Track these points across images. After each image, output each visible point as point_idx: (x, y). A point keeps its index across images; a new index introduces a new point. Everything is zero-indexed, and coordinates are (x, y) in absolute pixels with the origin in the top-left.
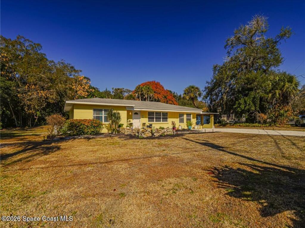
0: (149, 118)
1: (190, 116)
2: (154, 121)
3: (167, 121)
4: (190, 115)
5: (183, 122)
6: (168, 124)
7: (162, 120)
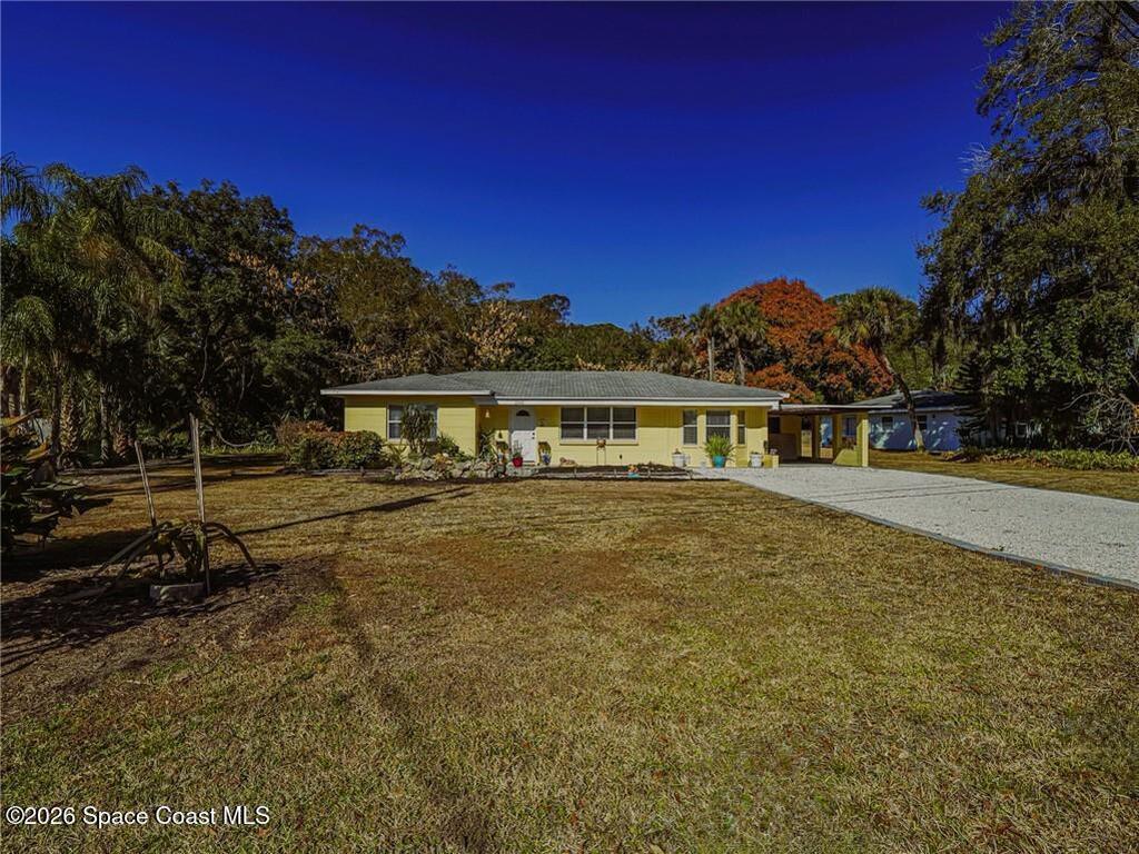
0: (563, 427)
1: (726, 418)
2: (582, 437)
3: (634, 437)
4: (728, 414)
5: (696, 442)
6: (637, 445)
7: (614, 433)
